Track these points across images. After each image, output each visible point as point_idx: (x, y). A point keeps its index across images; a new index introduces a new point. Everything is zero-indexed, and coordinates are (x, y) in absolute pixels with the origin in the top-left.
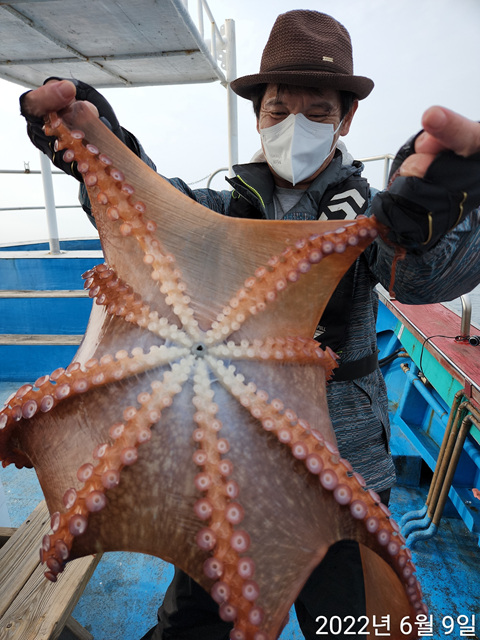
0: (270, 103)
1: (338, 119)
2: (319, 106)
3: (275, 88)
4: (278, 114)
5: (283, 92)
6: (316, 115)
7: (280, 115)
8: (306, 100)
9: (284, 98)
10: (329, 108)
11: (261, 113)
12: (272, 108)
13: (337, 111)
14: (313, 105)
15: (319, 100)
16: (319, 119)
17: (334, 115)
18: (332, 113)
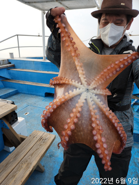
0: (103, 20)
1: (125, 24)
2: (119, 20)
3: (105, 15)
4: (105, 23)
5: (107, 16)
6: (118, 23)
7: (106, 24)
8: (115, 18)
9: (107, 17)
10: (122, 21)
11: (100, 23)
12: (103, 21)
13: (125, 21)
14: (117, 20)
15: (119, 18)
16: (119, 24)
17: (124, 23)
18: (123, 22)
